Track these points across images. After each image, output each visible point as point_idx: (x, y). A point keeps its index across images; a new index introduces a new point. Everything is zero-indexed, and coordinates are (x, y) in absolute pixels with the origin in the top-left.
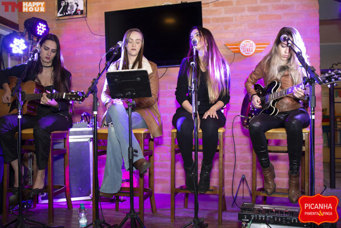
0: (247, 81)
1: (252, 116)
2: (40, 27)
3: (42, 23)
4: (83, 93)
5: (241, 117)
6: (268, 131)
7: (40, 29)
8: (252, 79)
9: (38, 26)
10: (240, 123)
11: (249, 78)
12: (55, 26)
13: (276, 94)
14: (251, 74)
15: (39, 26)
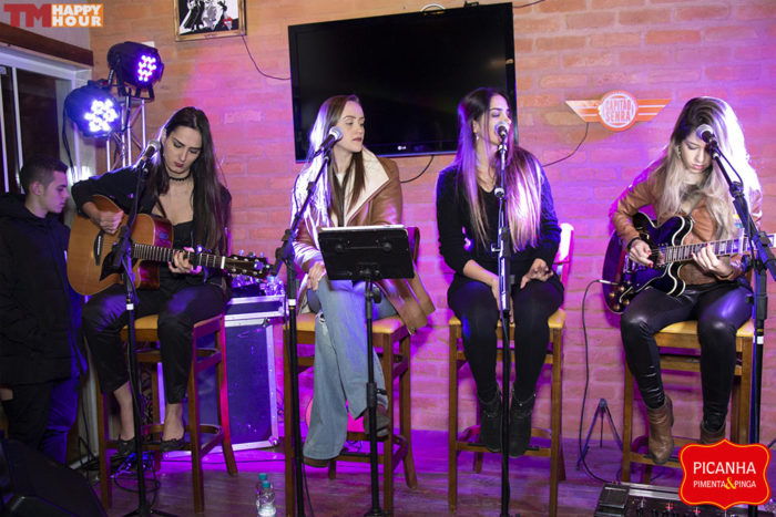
0: (614, 209)
1: (627, 288)
2: (144, 65)
3: (147, 55)
4: (264, 260)
5: (604, 284)
6: (666, 330)
7: (144, 69)
8: (626, 207)
9: (140, 64)
10: (601, 295)
11: (619, 203)
12: (175, 54)
13: (681, 250)
14: (624, 195)
15: (142, 62)
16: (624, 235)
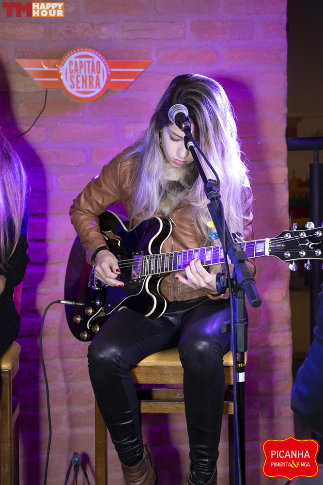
0: (76, 207)
1: (96, 309)
5: (66, 306)
8: (92, 205)
11: (83, 199)
13: (159, 260)
16: (88, 241)
